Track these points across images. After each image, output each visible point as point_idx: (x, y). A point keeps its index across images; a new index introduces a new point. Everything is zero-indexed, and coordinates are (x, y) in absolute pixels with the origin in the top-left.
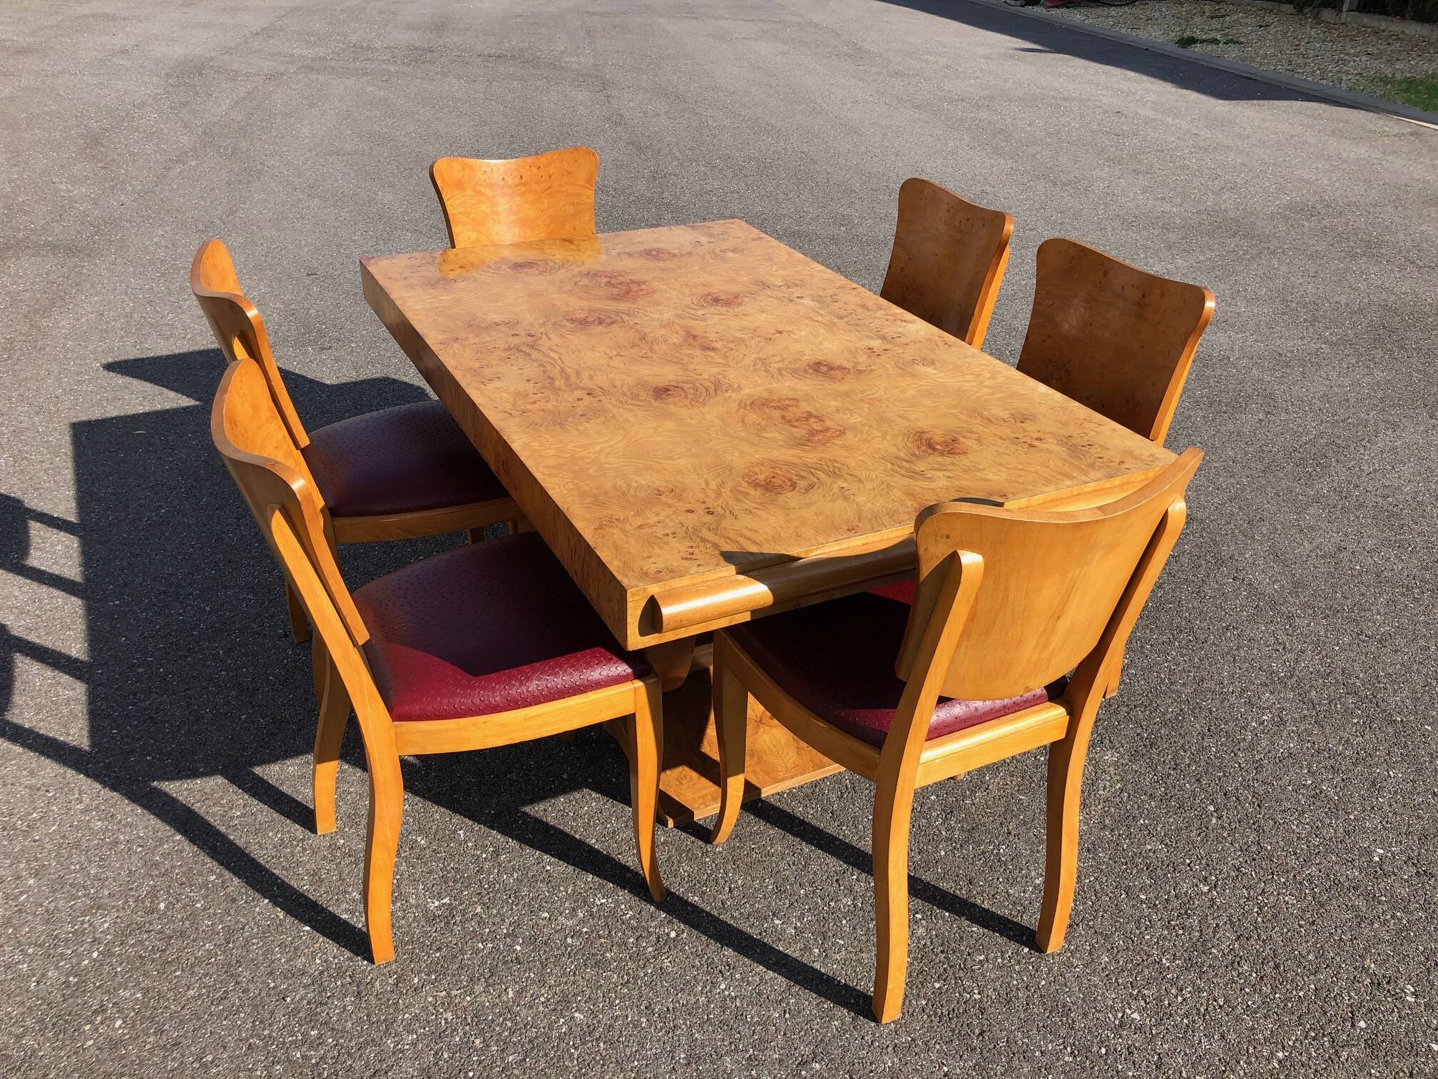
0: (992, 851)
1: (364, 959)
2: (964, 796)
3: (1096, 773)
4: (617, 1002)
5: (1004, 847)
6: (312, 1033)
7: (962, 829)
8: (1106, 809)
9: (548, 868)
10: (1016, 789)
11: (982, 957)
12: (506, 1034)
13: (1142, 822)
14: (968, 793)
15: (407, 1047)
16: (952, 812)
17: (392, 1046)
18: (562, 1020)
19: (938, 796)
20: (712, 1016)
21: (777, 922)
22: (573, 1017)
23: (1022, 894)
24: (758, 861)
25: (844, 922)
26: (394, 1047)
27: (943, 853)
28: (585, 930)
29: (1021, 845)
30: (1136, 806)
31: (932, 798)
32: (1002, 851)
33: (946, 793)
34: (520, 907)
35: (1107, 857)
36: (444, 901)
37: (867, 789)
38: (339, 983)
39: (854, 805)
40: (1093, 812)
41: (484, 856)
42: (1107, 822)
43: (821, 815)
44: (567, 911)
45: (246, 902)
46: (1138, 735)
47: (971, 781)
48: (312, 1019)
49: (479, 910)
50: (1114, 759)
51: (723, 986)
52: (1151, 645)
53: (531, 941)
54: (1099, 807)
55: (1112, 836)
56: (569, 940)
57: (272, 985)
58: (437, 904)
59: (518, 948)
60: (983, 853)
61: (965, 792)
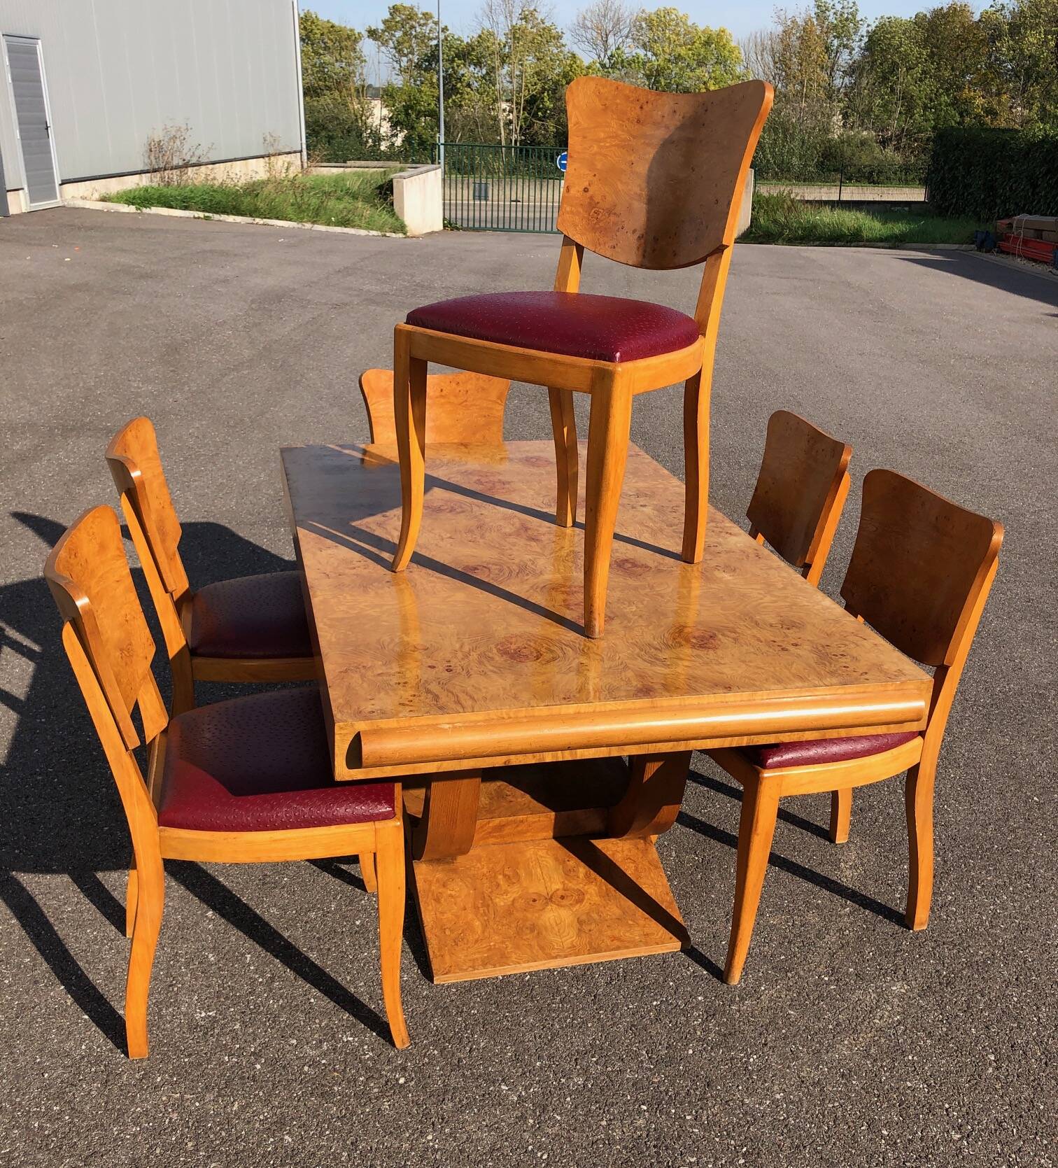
0: (742, 1058)
1: (123, 1052)
2: (732, 1002)
3: (878, 1001)
4: (327, 1133)
5: (755, 1057)
6: (55, 1108)
7: (718, 1033)
8: (876, 1038)
9: (312, 1000)
10: (788, 1003)
11: (693, 1160)
12: (218, 1142)
13: (910, 1058)
14: (737, 999)
15: (128, 1137)
16: (714, 1015)
17: (116, 1133)
18: (272, 1140)
19: (706, 997)
20: (409, 1163)
21: (504, 1087)
22: (282, 1139)
23: (757, 1106)
24: (508, 1028)
25: (568, 1099)
26: (118, 1134)
27: (691, 1052)
28: (323, 1062)
29: (774, 1059)
30: (909, 1041)
31: (700, 998)
32: (751, 1060)
33: (715, 997)
34: (274, 1031)
35: (860, 1086)
36: (211, 1014)
37: (637, 979)
38: (93, 1070)
39: (619, 992)
40: (861, 1039)
41: (260, 980)
42: (872, 1051)
43: (584, 997)
44: (314, 1042)
45: (45, 986)
46: (938, 971)
47: (745, 989)
48: (59, 1096)
49: (237, 1027)
50: (903, 991)
51: (430, 1137)
53: (271, 1063)
54: (869, 1035)
55: (873, 1066)
56: (306, 1068)
57: (38, 1060)
58: (203, 1015)
59: (258, 1067)
60: (732, 1059)
61: (735, 998)
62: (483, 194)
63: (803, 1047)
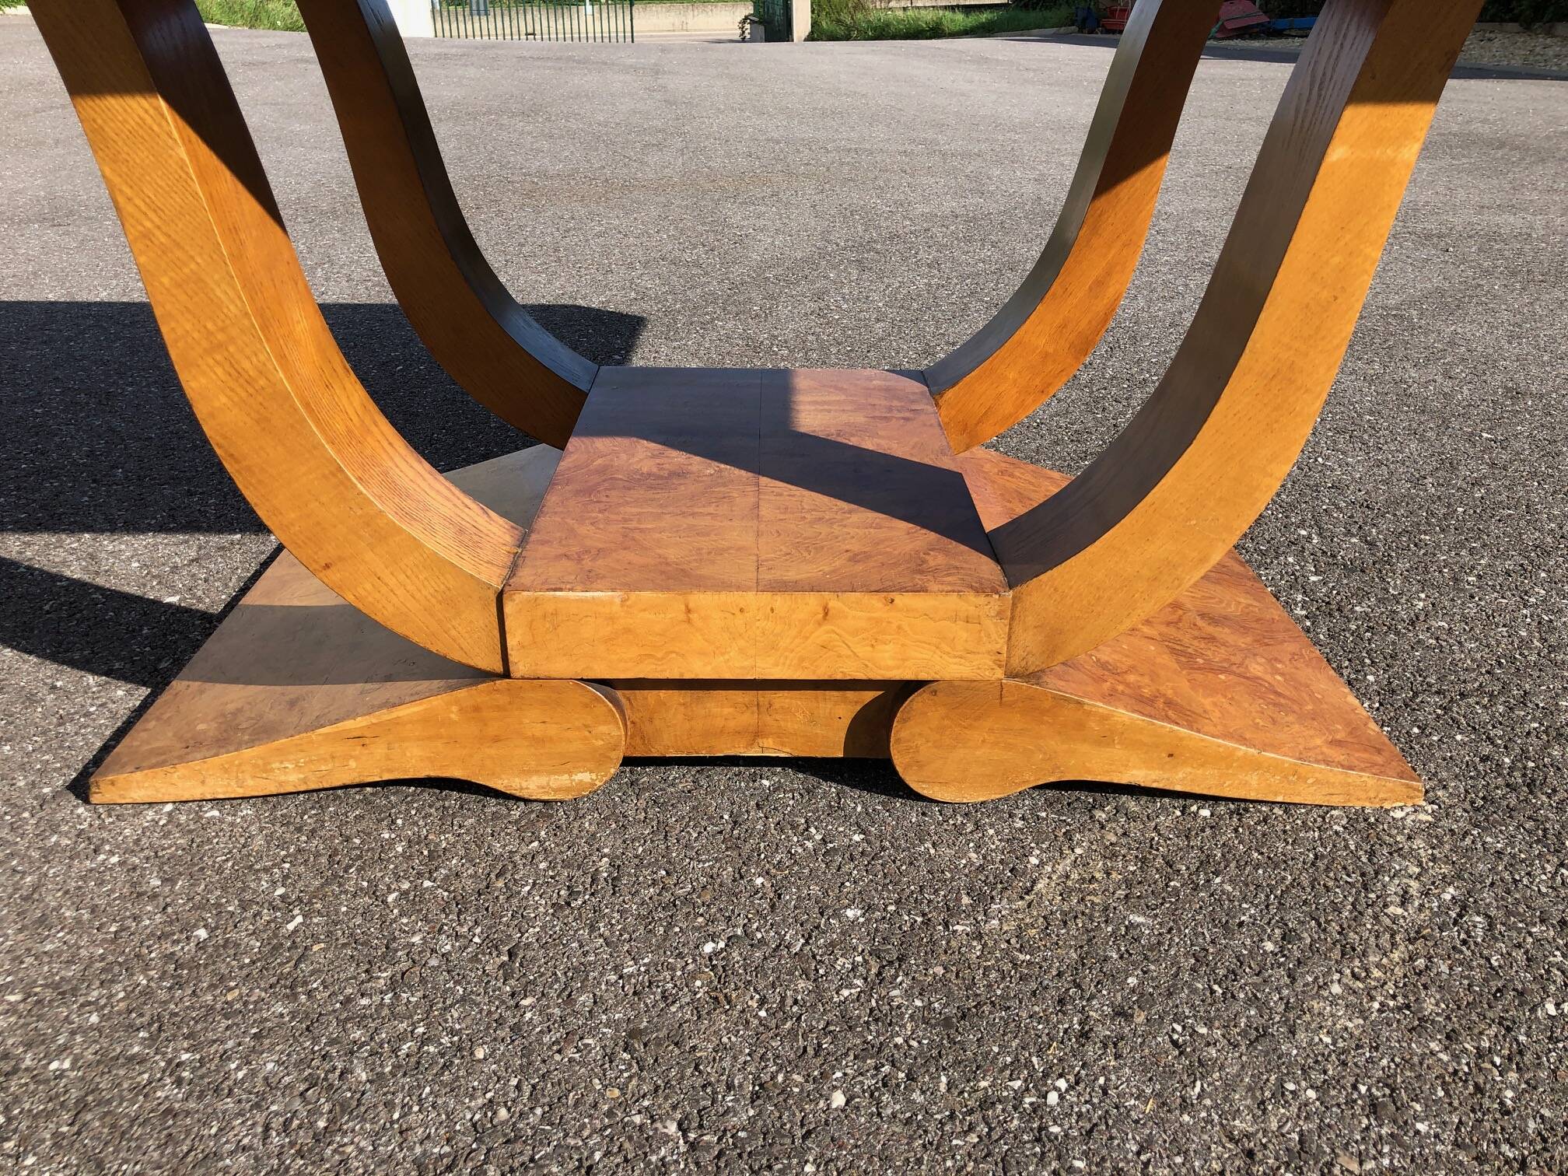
0: (1019, 1097)
2: (952, 911)
3: (1372, 854)
5: (1062, 1084)
7: (924, 1018)
8: (1421, 963)
10: (1121, 893)
13: (1551, 1009)
14: (966, 900)
16: (901, 959)
19: (869, 908)
27: (838, 1099)
29: (1125, 1079)
30: (1519, 954)
31: (850, 913)
32: (1053, 1098)
33: (898, 902)
35: (1448, 1135)
37: (654, 883)
39: (593, 928)
40: (1376, 973)
42: (1429, 1006)
43: (475, 959)
46: (1484, 759)
47: (981, 868)
50: (1423, 817)
52: (1479, 577)
54: (1396, 956)
55: (1456, 1057)
60: (986, 1104)
61: (958, 899)
62: (482, 8)
63: (1209, 1023)
